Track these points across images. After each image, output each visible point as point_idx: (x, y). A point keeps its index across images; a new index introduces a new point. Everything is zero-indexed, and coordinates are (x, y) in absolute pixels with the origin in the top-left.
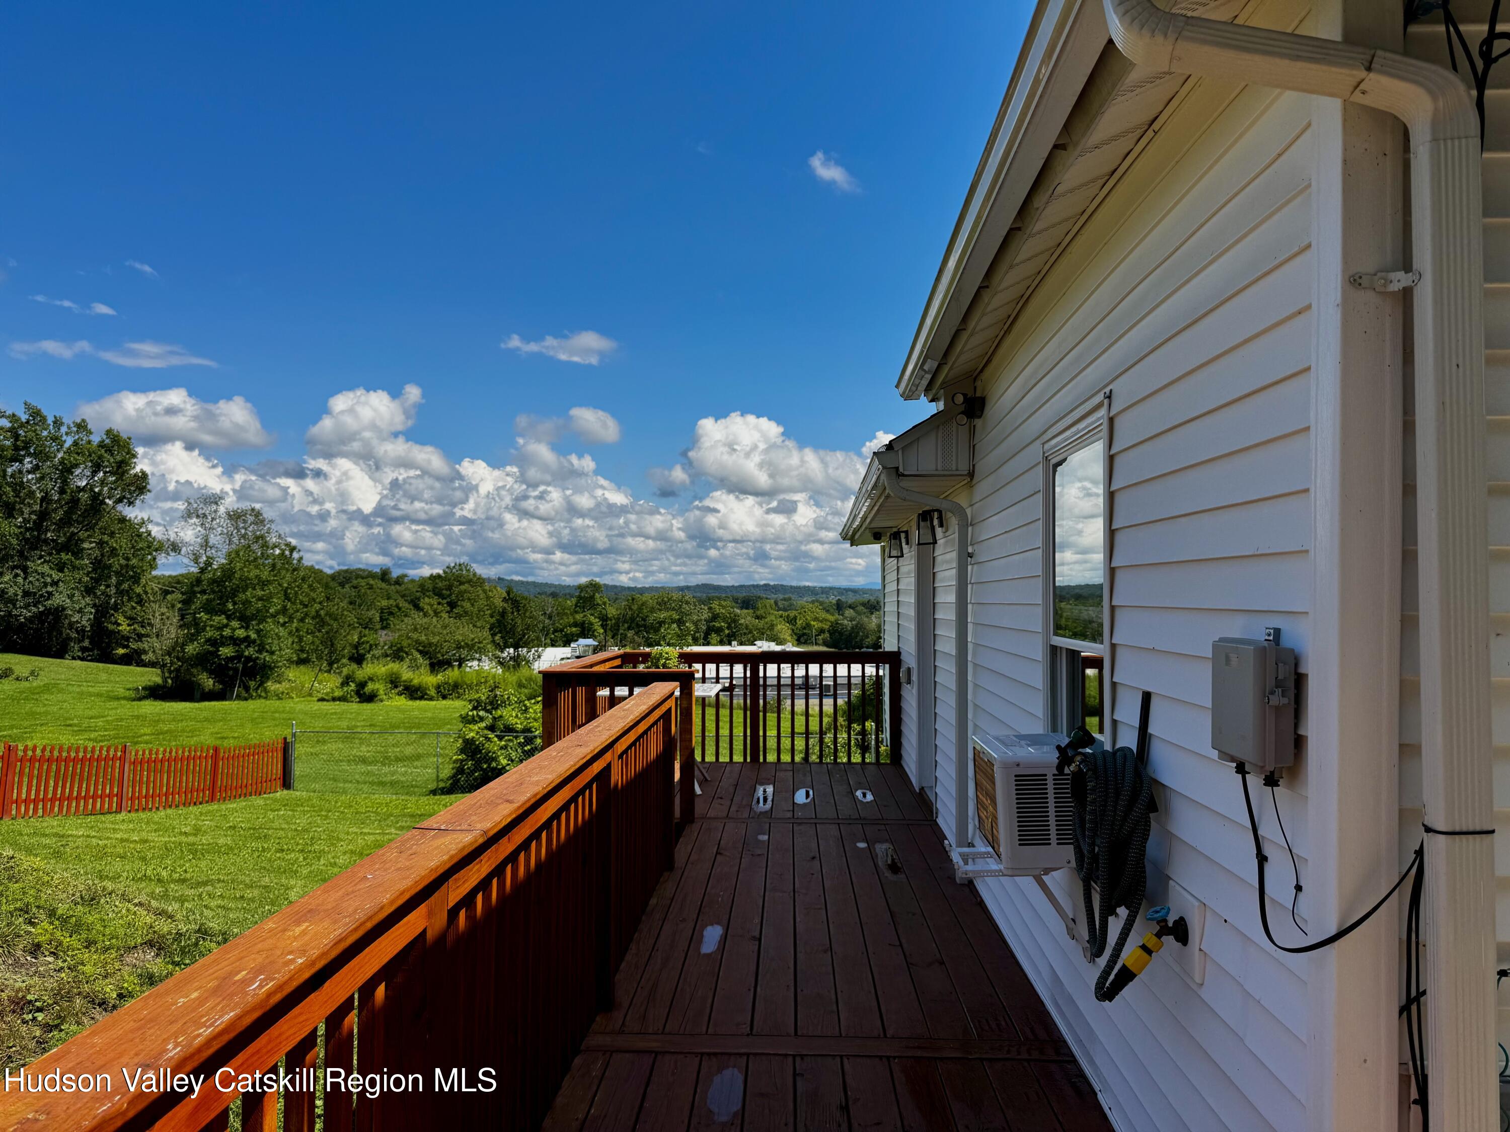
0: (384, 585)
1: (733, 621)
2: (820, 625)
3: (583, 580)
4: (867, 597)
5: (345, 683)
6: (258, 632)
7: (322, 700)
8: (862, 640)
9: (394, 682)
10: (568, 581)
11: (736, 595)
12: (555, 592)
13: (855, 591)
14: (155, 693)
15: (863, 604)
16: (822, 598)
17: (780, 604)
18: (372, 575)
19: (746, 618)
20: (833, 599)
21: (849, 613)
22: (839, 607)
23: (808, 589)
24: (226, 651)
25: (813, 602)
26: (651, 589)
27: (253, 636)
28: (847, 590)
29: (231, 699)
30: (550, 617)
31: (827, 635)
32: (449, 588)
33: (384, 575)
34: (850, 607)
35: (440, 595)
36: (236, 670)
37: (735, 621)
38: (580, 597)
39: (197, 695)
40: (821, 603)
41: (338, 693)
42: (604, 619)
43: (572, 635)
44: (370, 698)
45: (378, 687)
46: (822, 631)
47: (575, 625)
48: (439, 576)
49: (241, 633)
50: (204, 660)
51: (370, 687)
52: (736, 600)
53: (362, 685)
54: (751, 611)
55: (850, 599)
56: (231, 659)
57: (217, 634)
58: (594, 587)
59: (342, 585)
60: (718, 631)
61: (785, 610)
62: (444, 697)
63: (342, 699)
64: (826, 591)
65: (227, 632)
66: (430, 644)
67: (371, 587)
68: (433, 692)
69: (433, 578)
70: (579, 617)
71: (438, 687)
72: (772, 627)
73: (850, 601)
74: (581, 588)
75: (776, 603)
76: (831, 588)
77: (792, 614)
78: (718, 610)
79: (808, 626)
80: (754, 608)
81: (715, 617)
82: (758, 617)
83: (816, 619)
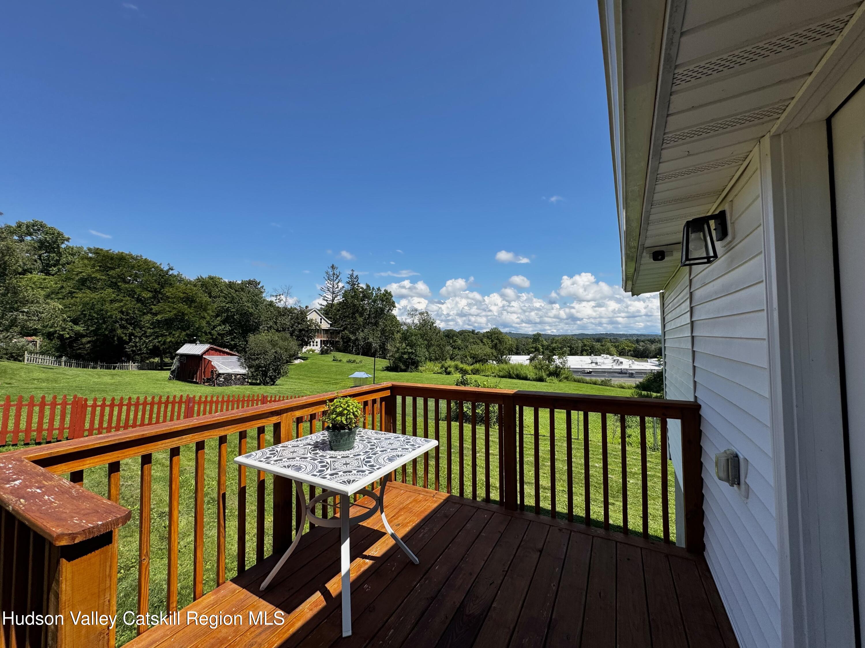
0: (473, 335)
1: (592, 348)
2: (629, 348)
3: (535, 333)
4: (649, 338)
5: (441, 368)
6: (415, 350)
7: (434, 373)
8: (648, 354)
9: (456, 368)
10: (531, 333)
11: (594, 337)
12: (526, 337)
13: (644, 335)
14: (389, 369)
15: (648, 340)
16: (630, 338)
17: (612, 340)
18: (469, 332)
19: (598, 345)
20: (635, 338)
21: (642, 344)
22: (638, 341)
23: (623, 335)
24: (406, 356)
25: (626, 340)
26: (559, 336)
27: (414, 351)
28: (641, 335)
29: (408, 372)
30: (524, 345)
31: (632, 352)
32: (491, 335)
33: (473, 332)
34: (642, 341)
35: (488, 338)
36: (409, 362)
37: (593, 347)
38: (534, 339)
39: (399, 370)
40: (630, 340)
41: (439, 371)
42: (542, 346)
43: (532, 351)
44: (449, 373)
45: (452, 369)
46: (630, 351)
47: (533, 348)
48: (489, 332)
49: (410, 351)
50: (400, 359)
51: (449, 369)
52: (594, 339)
53: (446, 369)
54: (600, 343)
55: (643, 338)
56: (407, 359)
57: (403, 351)
58: (539, 335)
59: (461, 335)
60: (586, 350)
61: (614, 343)
62: (474, 374)
63: (440, 373)
64: (631, 335)
65: (406, 350)
66: (476, 354)
67: (469, 336)
68: (470, 372)
69: (487, 332)
70: (534, 345)
71: (472, 371)
72: (608, 349)
73: (642, 339)
74: (534, 335)
75: (610, 340)
76: (634, 334)
77: (617, 344)
78: (586, 343)
79: (624, 349)
80: (601, 342)
81: (585, 345)
82: (602, 346)
83: (627, 346)
